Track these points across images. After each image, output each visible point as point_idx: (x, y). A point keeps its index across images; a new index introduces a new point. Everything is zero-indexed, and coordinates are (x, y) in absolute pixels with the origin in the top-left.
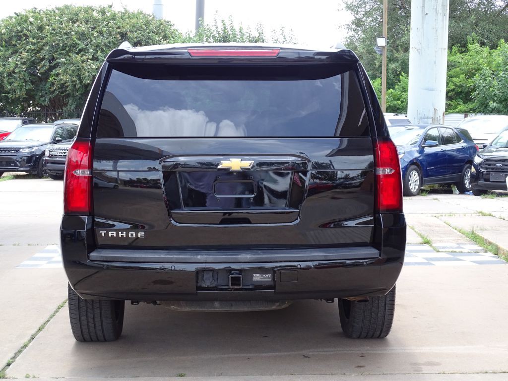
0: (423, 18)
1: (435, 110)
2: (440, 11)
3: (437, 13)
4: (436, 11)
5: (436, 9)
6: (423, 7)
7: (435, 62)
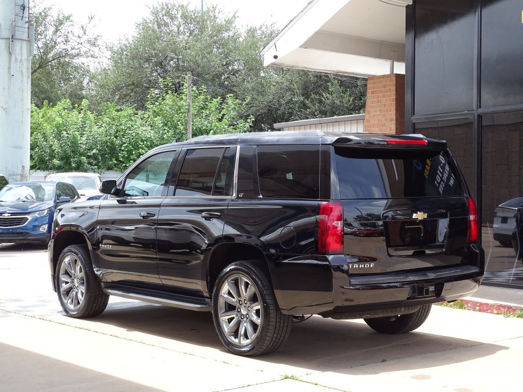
0: (10, 79)
1: (23, 167)
2: (25, 73)
3: (22, 75)
4: (22, 73)
5: (22, 71)
6: (9, 68)
7: (22, 121)
